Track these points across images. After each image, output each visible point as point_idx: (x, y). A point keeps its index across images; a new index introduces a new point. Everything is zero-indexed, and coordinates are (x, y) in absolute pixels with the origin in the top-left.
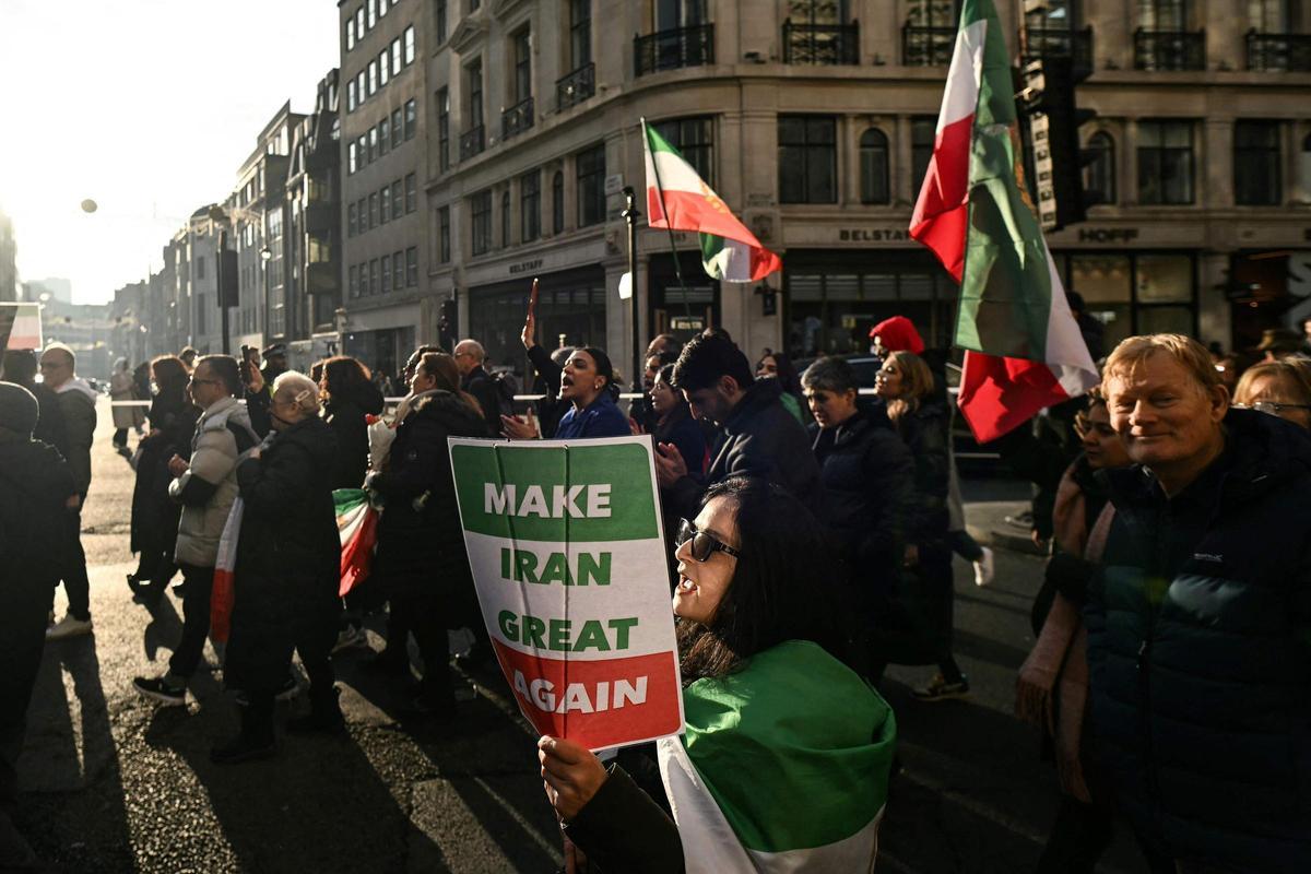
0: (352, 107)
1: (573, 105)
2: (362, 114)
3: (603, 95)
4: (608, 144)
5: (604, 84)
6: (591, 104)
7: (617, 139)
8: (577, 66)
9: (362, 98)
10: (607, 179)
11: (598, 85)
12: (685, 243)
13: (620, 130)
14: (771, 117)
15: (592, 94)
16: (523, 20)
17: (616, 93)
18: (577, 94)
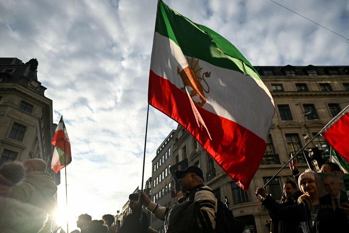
0: (155, 186)
1: (211, 179)
2: (157, 188)
3: (218, 176)
4: (220, 188)
5: (218, 173)
6: (215, 178)
7: (223, 187)
8: (211, 169)
9: (157, 184)
10: (221, 197)
11: (217, 173)
12: (244, 213)
13: (223, 184)
14: (262, 178)
15: (215, 176)
16: (197, 160)
17: (221, 175)
18: (211, 176)
